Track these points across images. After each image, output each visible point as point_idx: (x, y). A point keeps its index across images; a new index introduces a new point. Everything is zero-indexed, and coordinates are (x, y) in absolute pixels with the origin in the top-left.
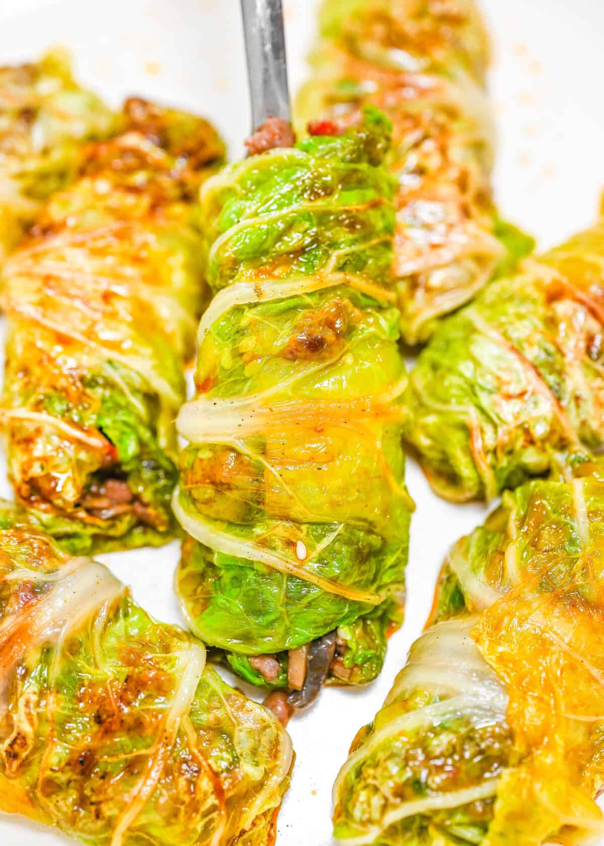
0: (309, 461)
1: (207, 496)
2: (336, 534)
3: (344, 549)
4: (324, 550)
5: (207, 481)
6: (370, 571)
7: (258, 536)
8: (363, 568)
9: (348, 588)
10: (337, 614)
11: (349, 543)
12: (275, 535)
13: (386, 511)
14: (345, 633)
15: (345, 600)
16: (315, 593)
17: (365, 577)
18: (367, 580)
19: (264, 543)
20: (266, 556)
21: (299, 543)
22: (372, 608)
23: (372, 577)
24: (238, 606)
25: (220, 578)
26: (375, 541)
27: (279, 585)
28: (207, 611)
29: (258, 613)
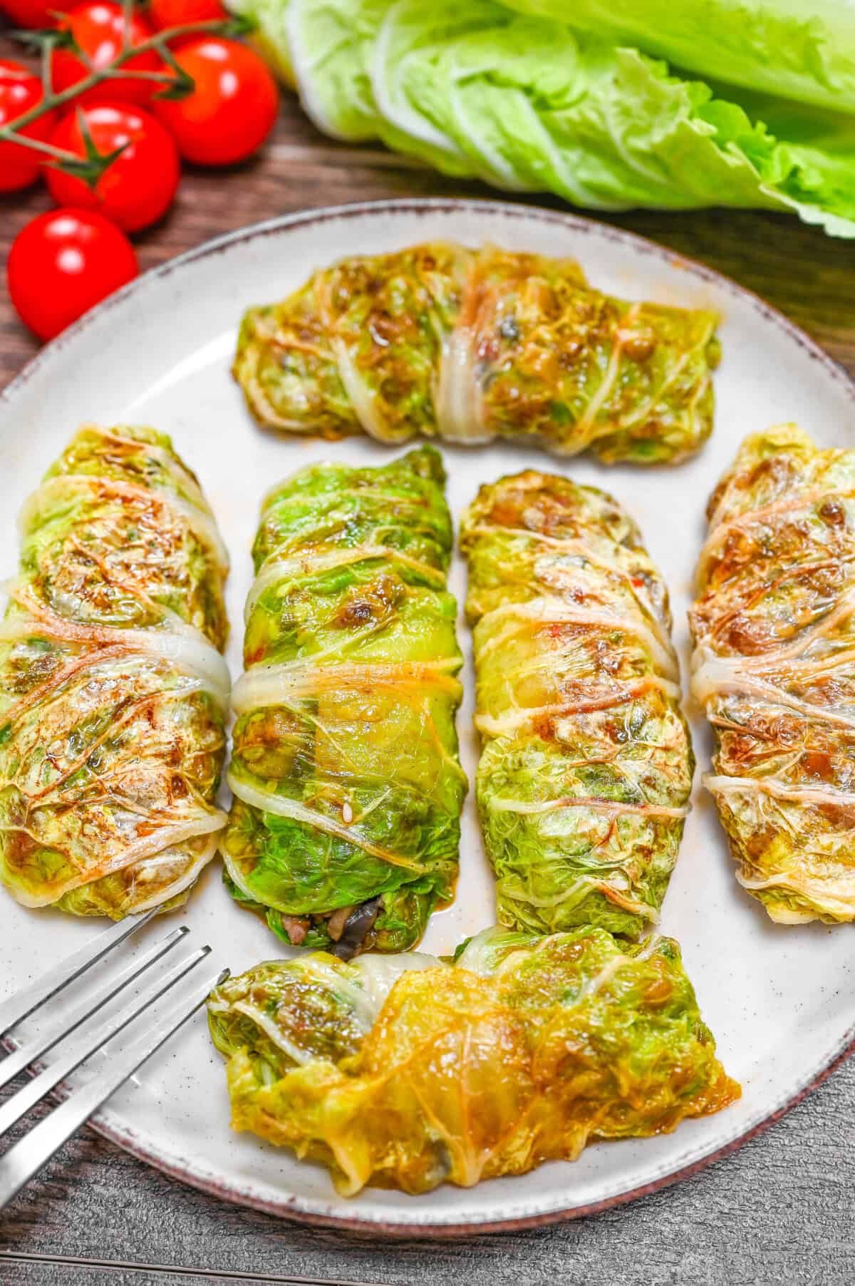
0: (357, 720)
1: (258, 755)
2: (381, 799)
3: (390, 814)
4: (370, 814)
5: (259, 739)
6: (414, 838)
7: (307, 799)
8: (407, 835)
9: (392, 852)
10: (380, 877)
11: (395, 807)
12: (323, 797)
13: (434, 776)
14: (388, 899)
15: (389, 864)
16: (358, 856)
17: (409, 844)
18: (412, 846)
19: (313, 805)
20: (313, 817)
21: (346, 807)
22: (418, 878)
23: (416, 845)
24: (284, 866)
25: (269, 839)
26: (421, 806)
27: (325, 848)
28: (257, 870)
29: (304, 872)
